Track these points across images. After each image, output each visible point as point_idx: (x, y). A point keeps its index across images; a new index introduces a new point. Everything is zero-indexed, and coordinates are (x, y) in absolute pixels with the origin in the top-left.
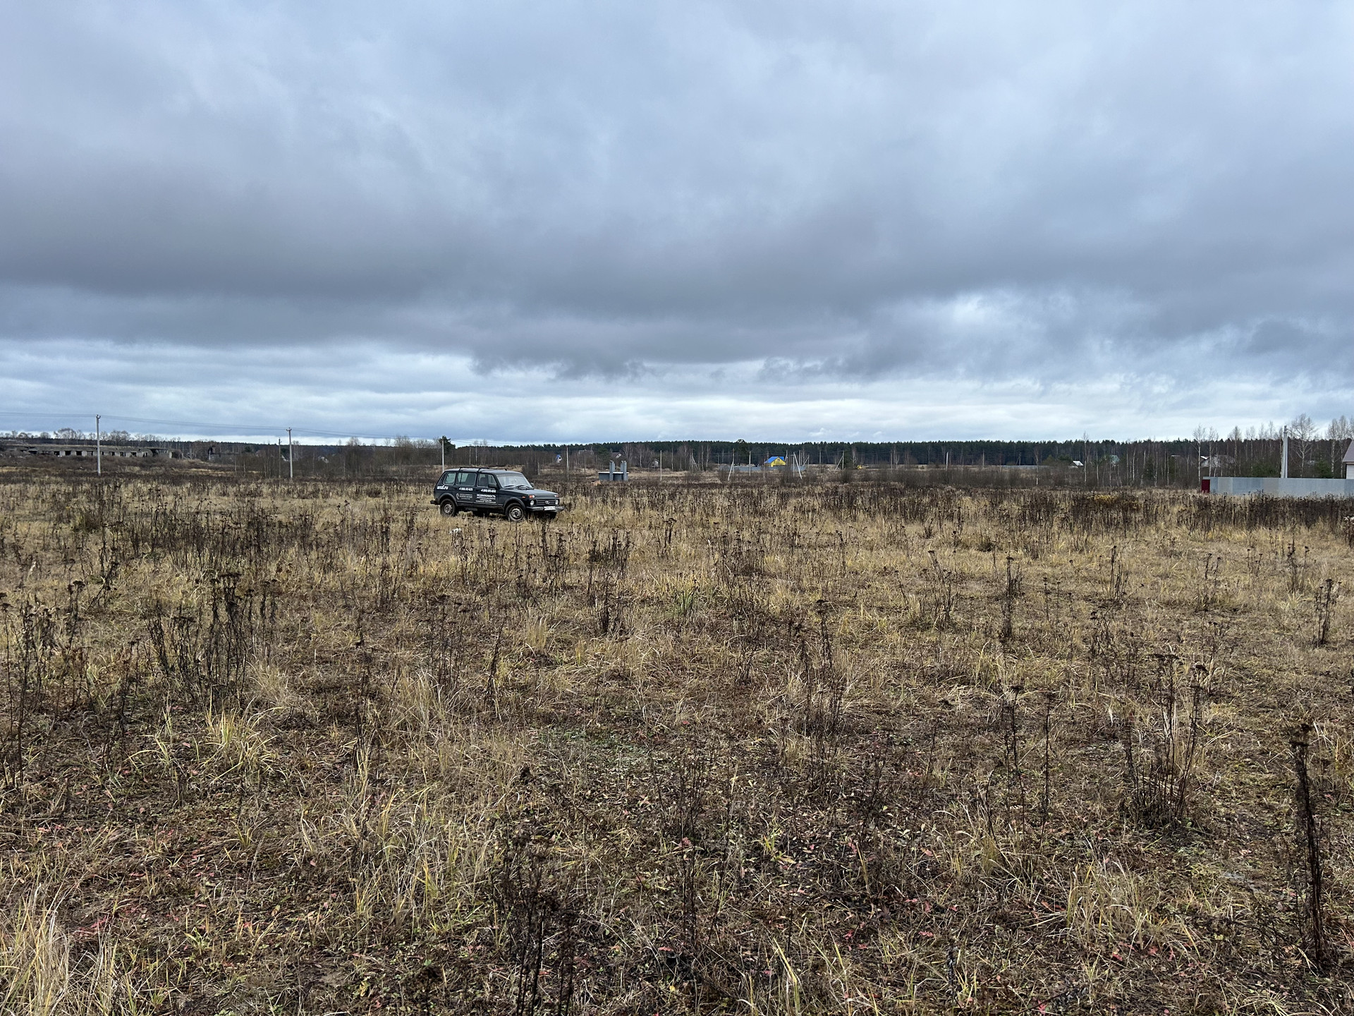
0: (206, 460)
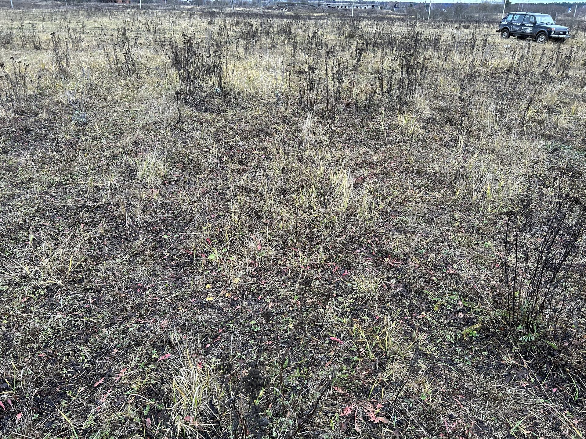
0: (393, 10)
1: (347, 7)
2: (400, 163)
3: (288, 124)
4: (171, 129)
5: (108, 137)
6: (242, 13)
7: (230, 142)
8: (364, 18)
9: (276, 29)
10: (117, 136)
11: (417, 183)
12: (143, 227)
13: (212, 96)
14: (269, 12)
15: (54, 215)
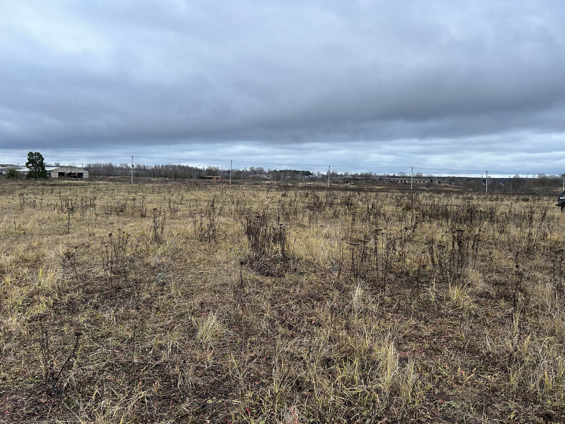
0: (451, 184)
1: (407, 182)
2: (451, 339)
3: (340, 291)
4: (234, 291)
5: (180, 297)
6: (312, 187)
7: (283, 306)
8: (423, 190)
9: (339, 201)
10: (187, 296)
11: (468, 363)
12: (192, 389)
13: (275, 261)
14: (335, 186)
15: (119, 371)
